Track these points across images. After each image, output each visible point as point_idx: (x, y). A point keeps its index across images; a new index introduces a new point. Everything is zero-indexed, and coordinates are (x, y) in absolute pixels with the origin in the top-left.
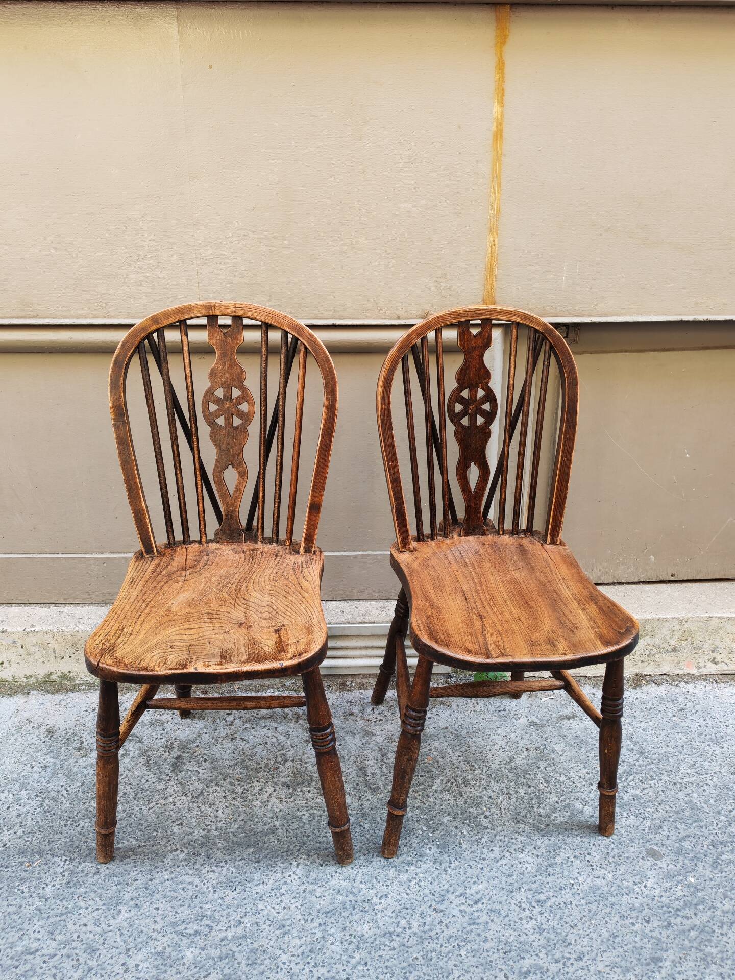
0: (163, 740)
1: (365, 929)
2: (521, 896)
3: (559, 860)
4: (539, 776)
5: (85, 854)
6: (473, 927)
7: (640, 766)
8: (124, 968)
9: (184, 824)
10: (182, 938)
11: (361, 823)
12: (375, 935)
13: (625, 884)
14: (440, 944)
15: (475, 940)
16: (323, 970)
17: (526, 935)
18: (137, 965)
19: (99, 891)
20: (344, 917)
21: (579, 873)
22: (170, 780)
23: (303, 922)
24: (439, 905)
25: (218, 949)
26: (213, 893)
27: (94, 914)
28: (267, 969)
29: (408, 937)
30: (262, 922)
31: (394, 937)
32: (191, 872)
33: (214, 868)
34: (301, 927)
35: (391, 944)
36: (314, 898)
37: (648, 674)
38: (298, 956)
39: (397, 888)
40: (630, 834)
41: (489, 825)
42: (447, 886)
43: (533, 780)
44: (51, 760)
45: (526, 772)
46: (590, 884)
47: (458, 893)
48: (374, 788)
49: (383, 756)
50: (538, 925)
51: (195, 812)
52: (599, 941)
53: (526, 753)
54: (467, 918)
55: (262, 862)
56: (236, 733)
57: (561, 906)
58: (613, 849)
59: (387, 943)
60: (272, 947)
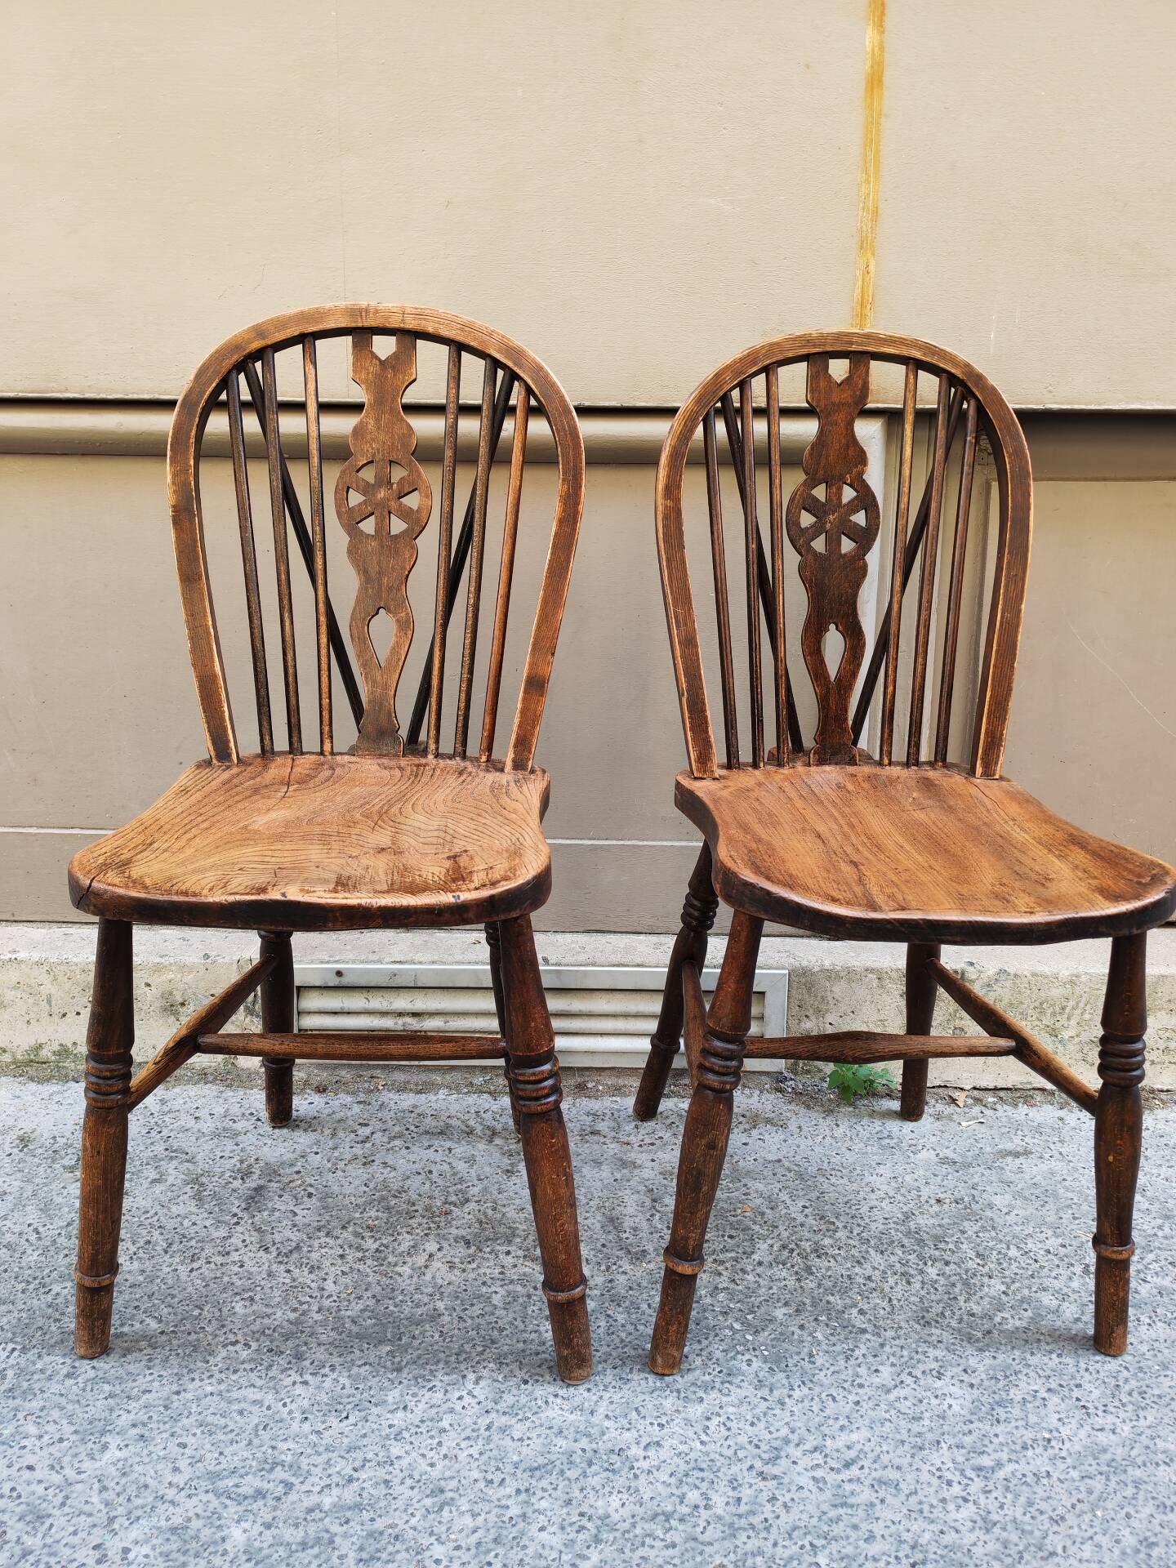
0: (233, 1161)
2: (941, 1457)
3: (1016, 1394)
4: (964, 1247)
5: (53, 1341)
6: (841, 1511)
7: (1166, 1237)
8: (97, 1554)
9: (257, 1298)
10: (228, 1502)
11: (609, 1312)
12: (633, 1516)
13: (1160, 1444)
15: (848, 1538)
17: (957, 1531)
18: (126, 1551)
19: (70, 1407)
20: (569, 1480)
21: (1059, 1420)
22: (237, 1223)
23: (482, 1484)
24: (770, 1466)
25: (301, 1528)
26: (302, 1422)
27: (52, 1449)
30: (397, 1481)
31: (674, 1523)
32: (259, 1383)
33: (308, 1377)
34: (479, 1494)
36: (508, 1442)
37: (1165, 1088)
38: (469, 1549)
39: (681, 1432)
40: (1159, 1355)
41: (870, 1328)
42: (784, 1432)
43: (953, 1252)
44: (17, 1183)
45: (938, 1239)
46: (1087, 1442)
47: (808, 1446)
48: (636, 1253)
49: (654, 1201)
50: (982, 1512)
51: (282, 1280)
52: (1117, 1552)
53: (936, 1208)
55: (406, 1371)
56: (372, 1155)
57: (1028, 1480)
58: (1127, 1380)
59: (660, 1533)
60: (415, 1529)
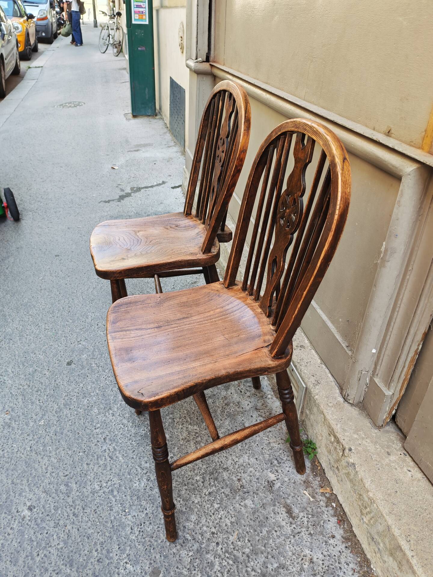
4: (214, 488)
6: (96, 457)
10: (92, 352)
17: (91, 485)
31: (91, 423)
34: (96, 387)
35: (87, 422)
42: (120, 441)
43: (210, 484)
45: (216, 479)
53: (235, 479)
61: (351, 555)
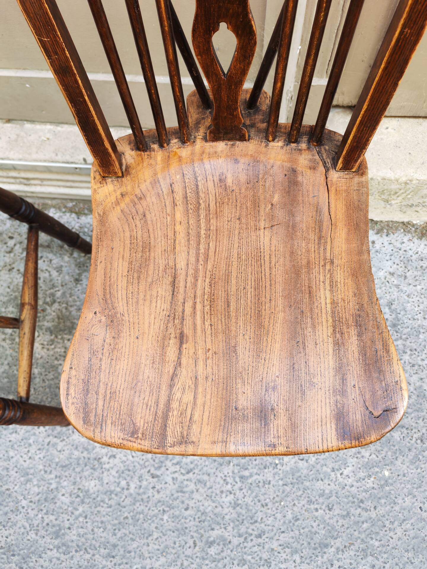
1: (92, 485)
6: (180, 494)
12: (98, 491)
14: (148, 508)
15: (178, 507)
16: (52, 518)
17: (222, 508)
20: (76, 472)
23: (43, 472)
28: (9, 510)
29: (124, 497)
30: (11, 468)
31: (113, 496)
34: (41, 477)
35: (110, 502)
36: (55, 452)
38: (35, 503)
52: (282, 521)
54: (177, 485)
57: (260, 484)
59: (107, 500)
60: (16, 492)
61: (396, 235)
